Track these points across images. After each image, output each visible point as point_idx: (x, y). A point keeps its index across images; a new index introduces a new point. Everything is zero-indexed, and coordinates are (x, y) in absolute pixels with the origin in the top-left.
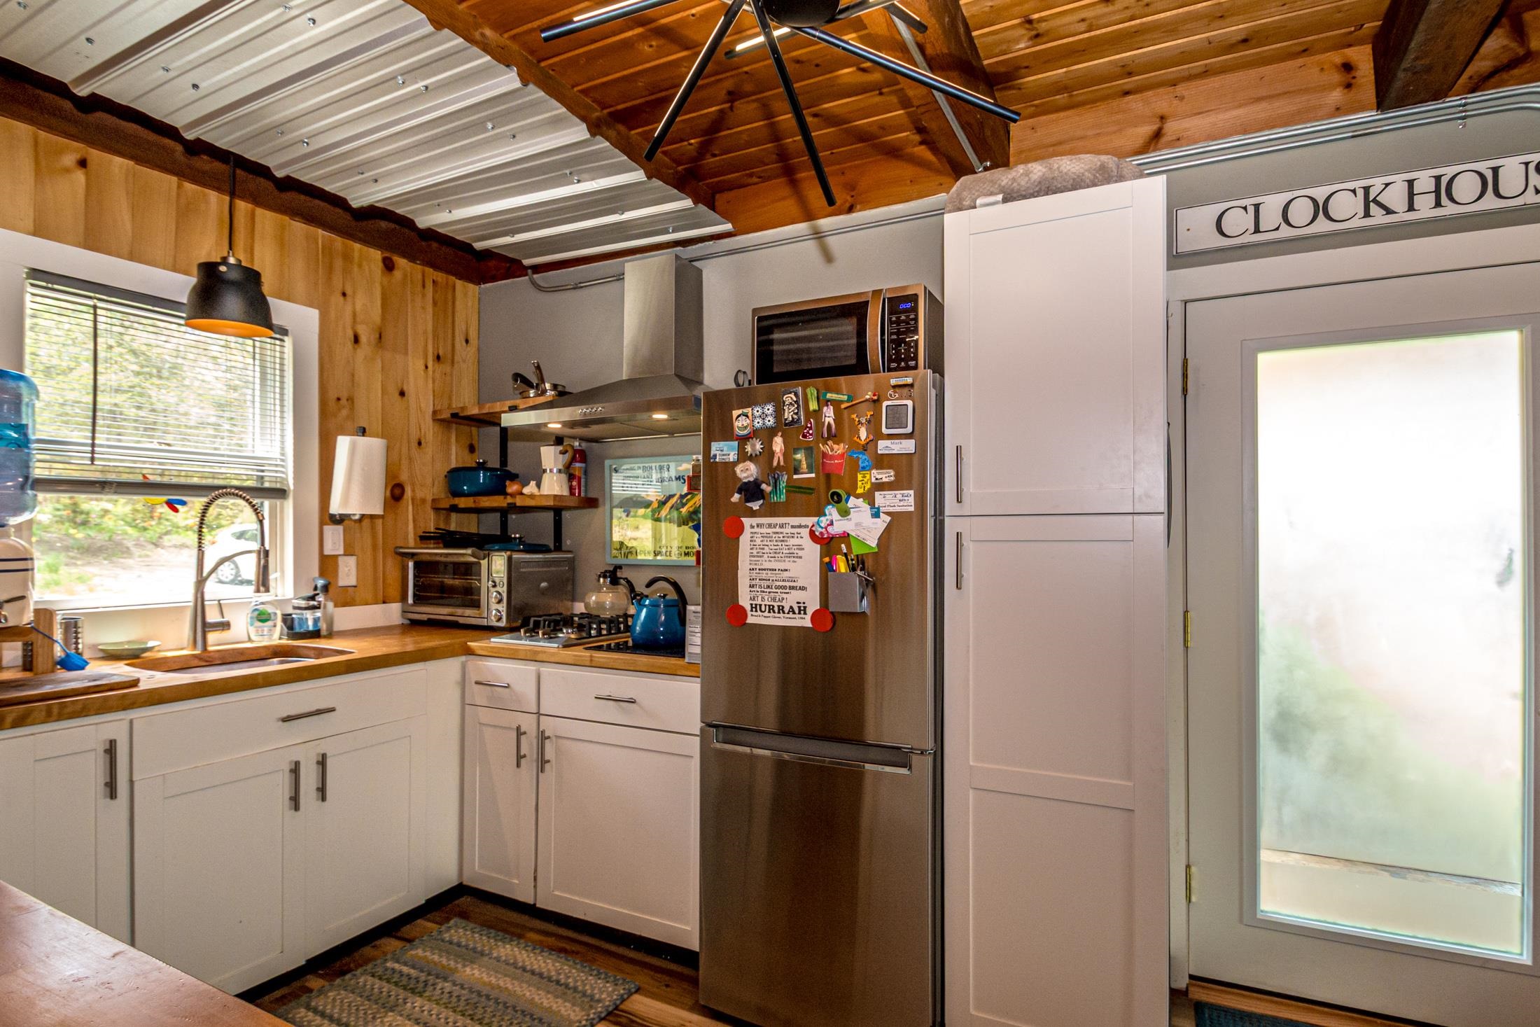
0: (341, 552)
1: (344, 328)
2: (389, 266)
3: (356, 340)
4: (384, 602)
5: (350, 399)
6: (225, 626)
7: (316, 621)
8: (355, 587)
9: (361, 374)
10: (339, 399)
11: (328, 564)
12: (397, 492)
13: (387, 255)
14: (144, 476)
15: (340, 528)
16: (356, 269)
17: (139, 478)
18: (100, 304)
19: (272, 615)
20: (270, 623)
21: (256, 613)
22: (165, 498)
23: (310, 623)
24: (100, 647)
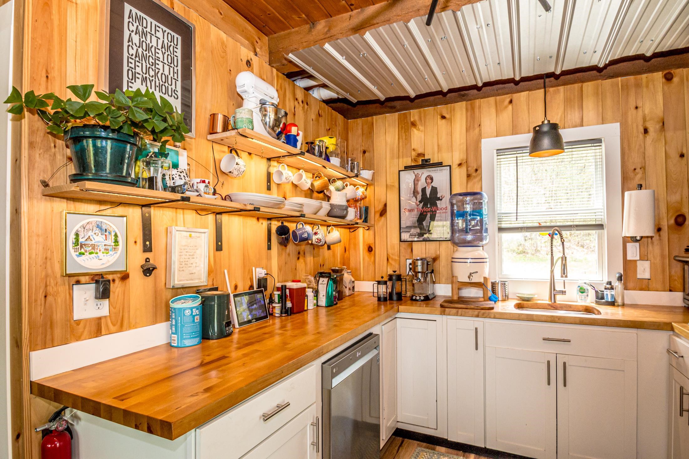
0: (638, 258)
1: (637, 126)
2: (668, 78)
3: (646, 131)
4: (670, 291)
5: (643, 168)
6: (563, 293)
7: (612, 296)
8: (649, 279)
9: (650, 151)
10: (635, 169)
11: (629, 265)
12: (680, 220)
13: (665, 72)
14: (539, 224)
15: (637, 244)
16: (645, 90)
17: (537, 225)
18: (518, 155)
19: (586, 290)
20: (585, 294)
21: (579, 288)
22: (548, 232)
23: (609, 297)
24: (518, 295)
